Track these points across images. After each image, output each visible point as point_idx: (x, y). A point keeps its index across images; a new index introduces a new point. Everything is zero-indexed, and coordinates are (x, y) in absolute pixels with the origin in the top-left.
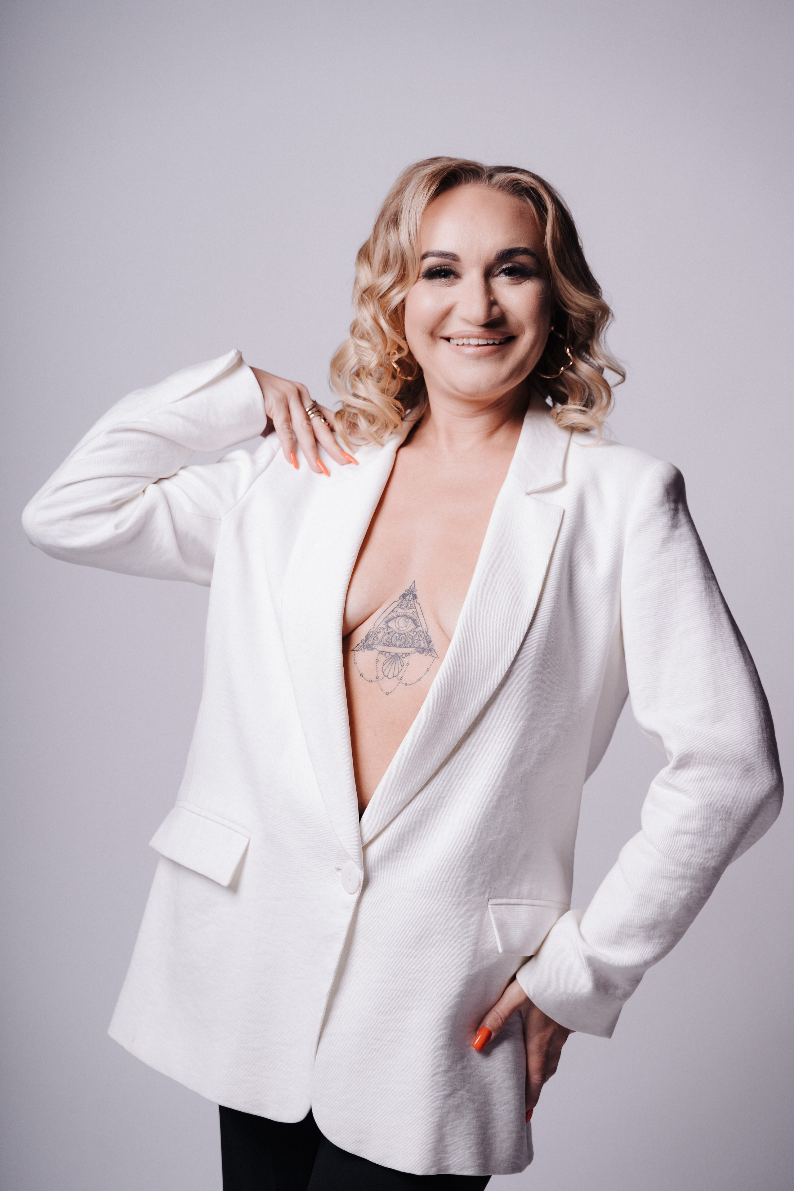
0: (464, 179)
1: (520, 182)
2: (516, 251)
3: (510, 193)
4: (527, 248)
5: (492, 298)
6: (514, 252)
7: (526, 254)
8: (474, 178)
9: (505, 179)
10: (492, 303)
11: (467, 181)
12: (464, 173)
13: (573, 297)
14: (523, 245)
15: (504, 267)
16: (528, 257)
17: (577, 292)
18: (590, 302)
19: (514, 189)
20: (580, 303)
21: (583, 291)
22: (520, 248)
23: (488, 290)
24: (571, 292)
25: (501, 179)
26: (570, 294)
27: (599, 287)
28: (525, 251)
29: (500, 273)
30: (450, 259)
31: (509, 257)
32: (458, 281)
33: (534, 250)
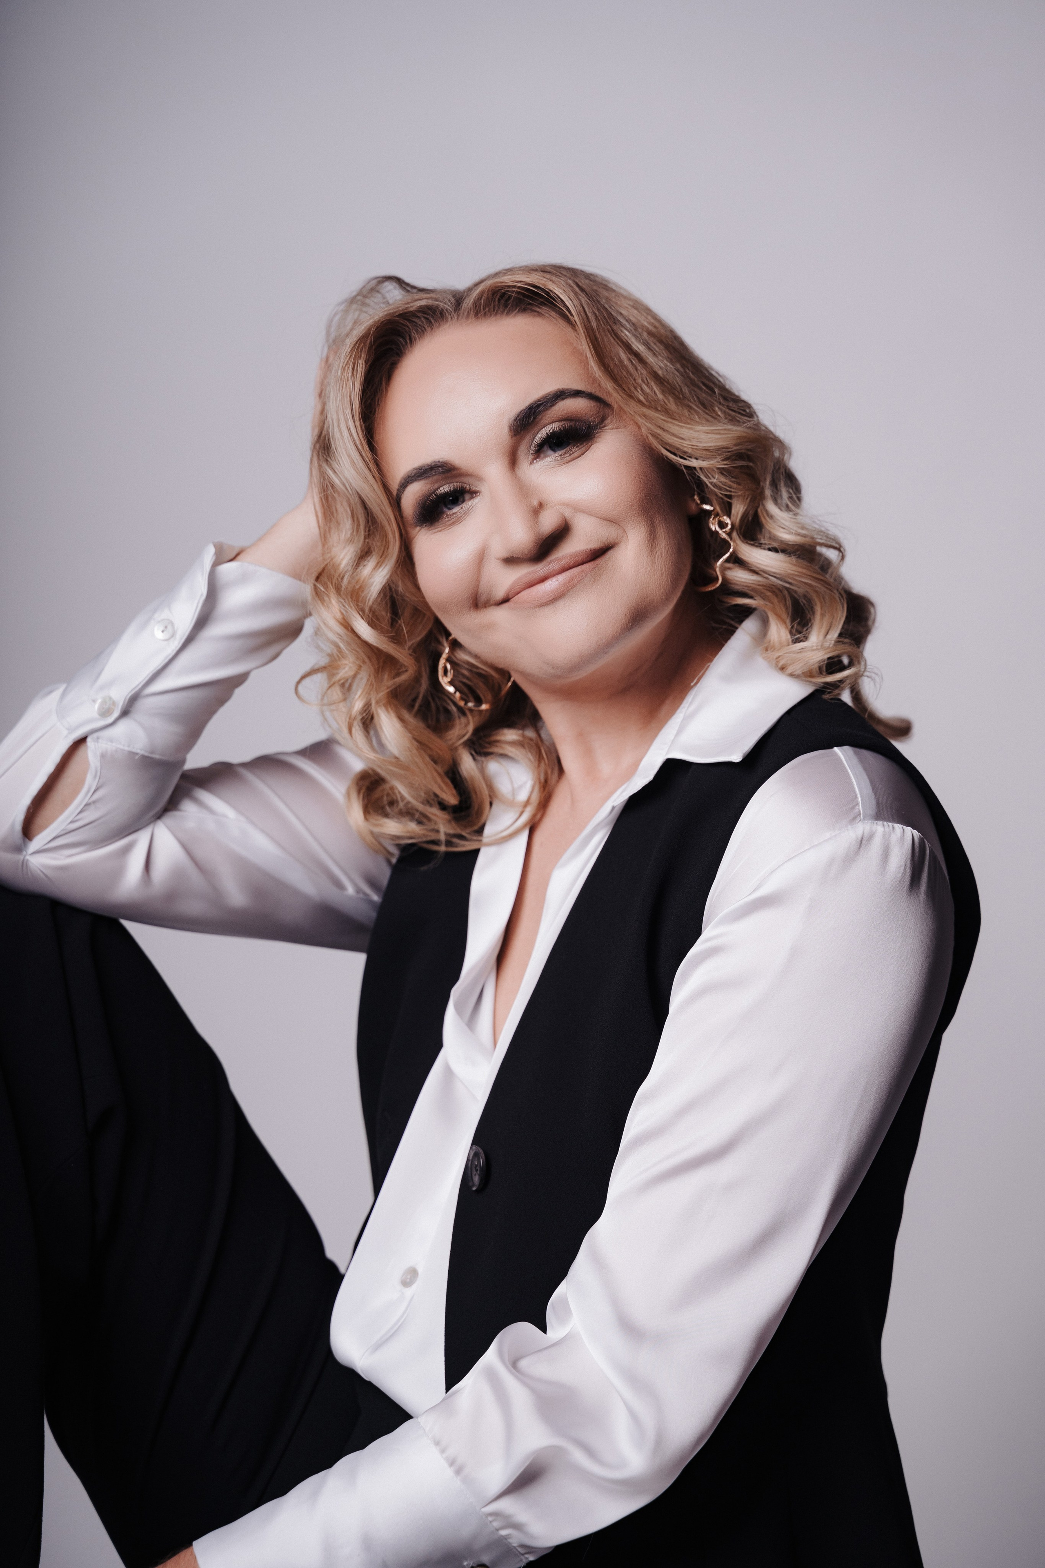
1: (506, 288)
2: (544, 402)
3: (502, 314)
4: (561, 388)
6: (538, 406)
7: (564, 400)
10: (537, 508)
11: (421, 333)
14: (550, 388)
15: (537, 439)
19: (506, 305)
22: (546, 395)
23: (523, 492)
28: (561, 394)
29: (537, 451)
30: (440, 473)
31: (534, 418)
32: (476, 500)
33: (577, 386)
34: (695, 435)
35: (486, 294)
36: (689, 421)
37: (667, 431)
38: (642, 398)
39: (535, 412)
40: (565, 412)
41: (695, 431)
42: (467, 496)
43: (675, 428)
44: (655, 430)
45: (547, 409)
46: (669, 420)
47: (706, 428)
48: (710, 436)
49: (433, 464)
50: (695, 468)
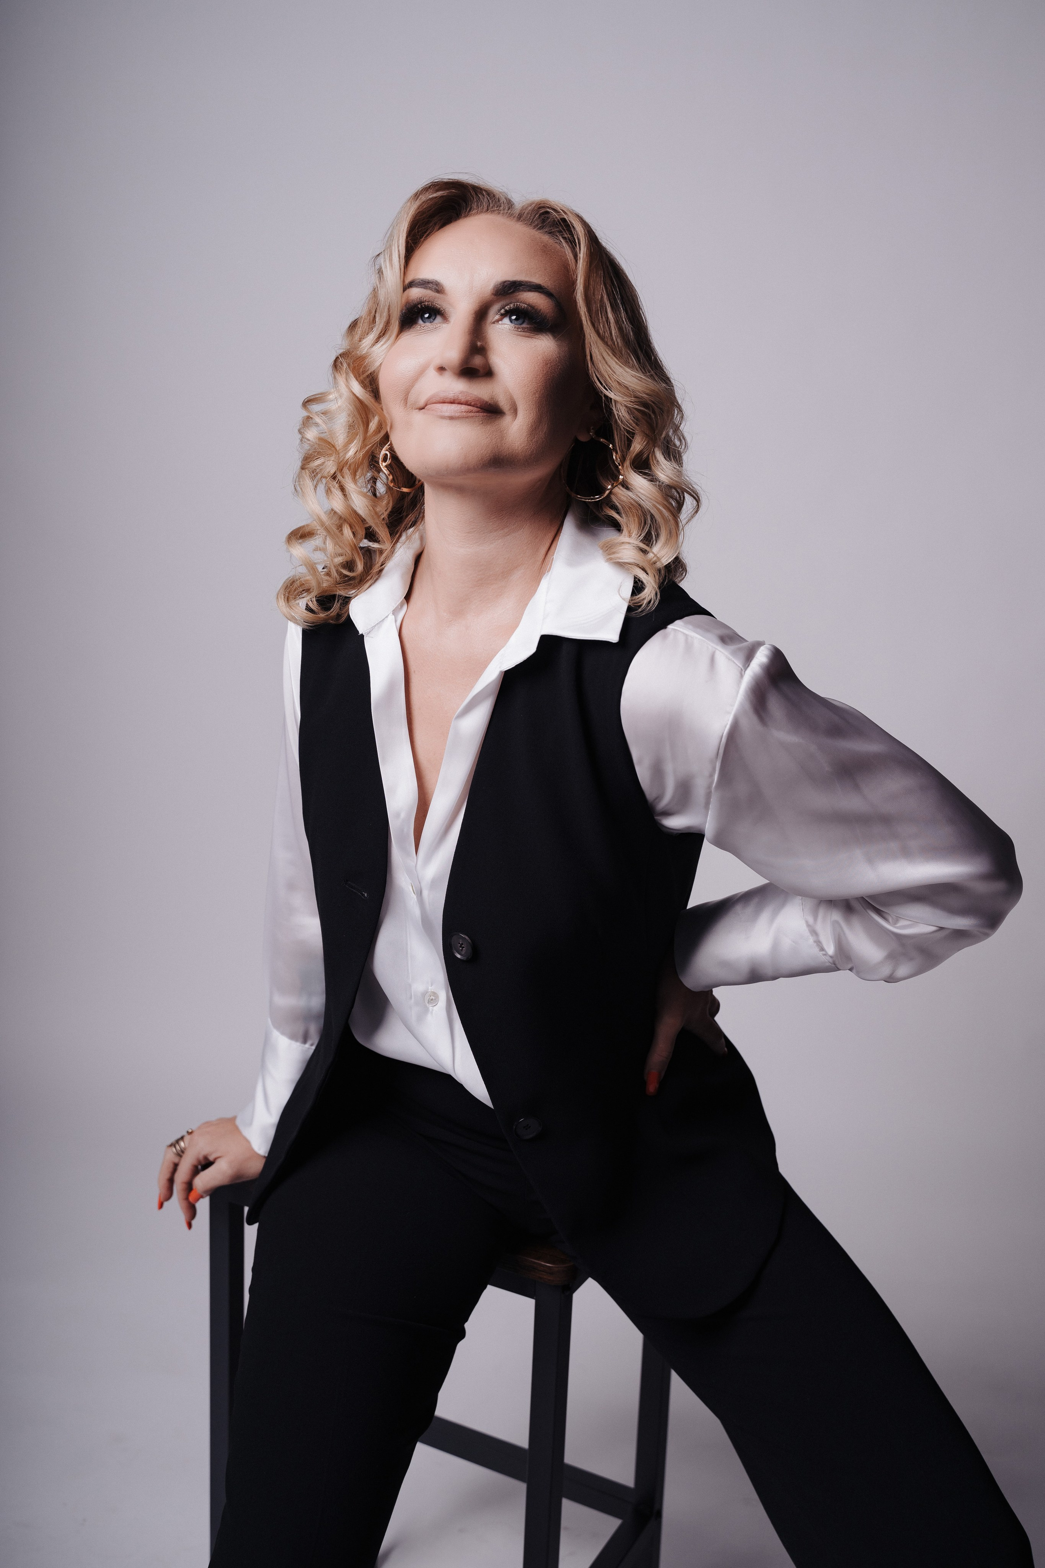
0: (475, 204)
2: (524, 285)
4: (542, 285)
5: (479, 344)
6: (520, 286)
7: (540, 291)
8: (489, 203)
10: (479, 348)
14: (536, 279)
15: (507, 306)
16: (543, 296)
19: (542, 222)
22: (530, 282)
23: (476, 333)
26: (611, 368)
28: (539, 287)
29: (503, 316)
30: (432, 290)
31: (513, 292)
32: (444, 325)
33: (553, 291)
34: (625, 374)
36: (626, 363)
39: (514, 286)
40: (534, 300)
41: (625, 371)
42: (439, 319)
43: (613, 362)
45: (523, 291)
46: (611, 354)
47: (634, 373)
48: (634, 379)
50: (611, 399)
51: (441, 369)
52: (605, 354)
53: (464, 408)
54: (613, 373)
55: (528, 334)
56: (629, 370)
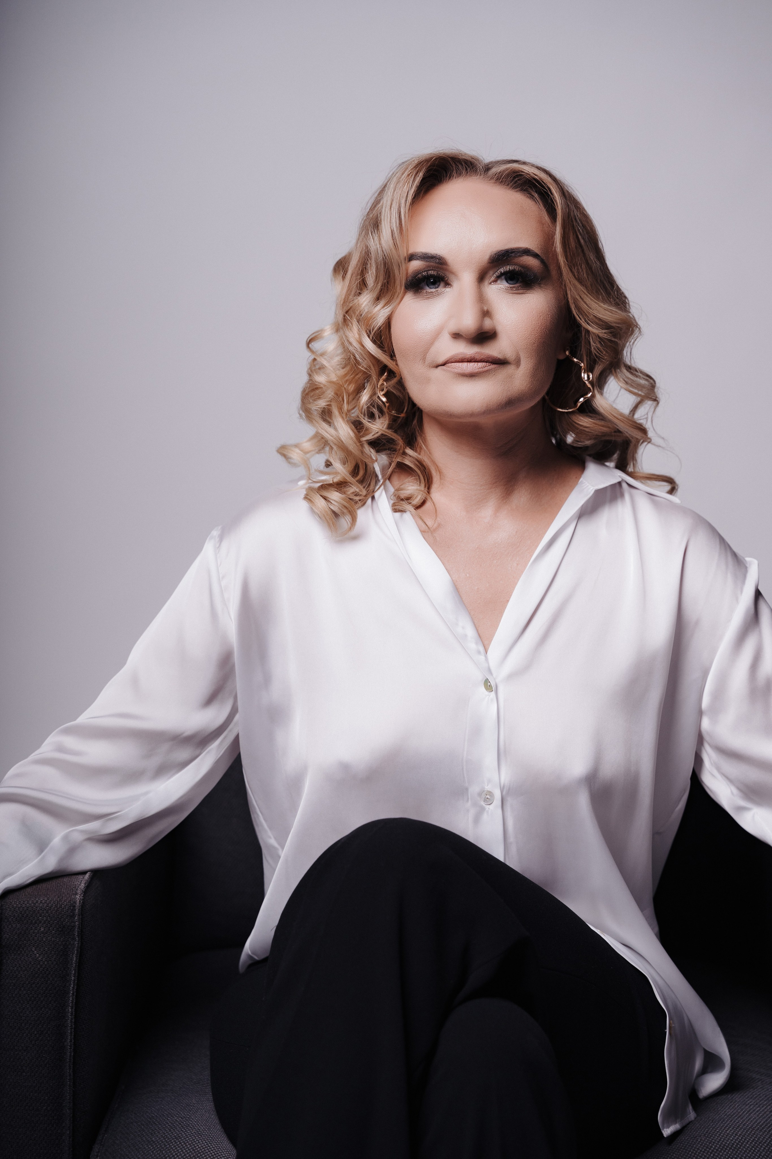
0: (455, 171)
1: (523, 173)
2: (514, 252)
3: (511, 187)
4: (529, 248)
5: (485, 308)
6: (512, 253)
7: (528, 255)
8: (467, 170)
9: (504, 171)
10: (486, 314)
11: (459, 174)
12: (455, 163)
13: (591, 308)
15: (502, 270)
16: (534, 258)
17: (595, 302)
18: (611, 314)
19: (515, 183)
20: (601, 316)
21: (604, 301)
22: (519, 248)
23: (481, 298)
24: (588, 303)
25: (499, 171)
26: (588, 306)
27: (625, 297)
28: (527, 252)
29: (498, 277)
30: (436, 263)
31: (506, 258)
32: (449, 291)
33: (537, 251)
34: (598, 307)
35: (509, 170)
37: (582, 300)
38: (576, 274)
39: (508, 255)
40: (525, 263)
41: (599, 305)
42: (443, 285)
43: (588, 298)
44: (577, 297)
45: (516, 257)
49: (435, 255)
51: (457, 336)
52: (583, 296)
53: (480, 364)
54: (589, 309)
55: (521, 291)
56: (602, 305)
